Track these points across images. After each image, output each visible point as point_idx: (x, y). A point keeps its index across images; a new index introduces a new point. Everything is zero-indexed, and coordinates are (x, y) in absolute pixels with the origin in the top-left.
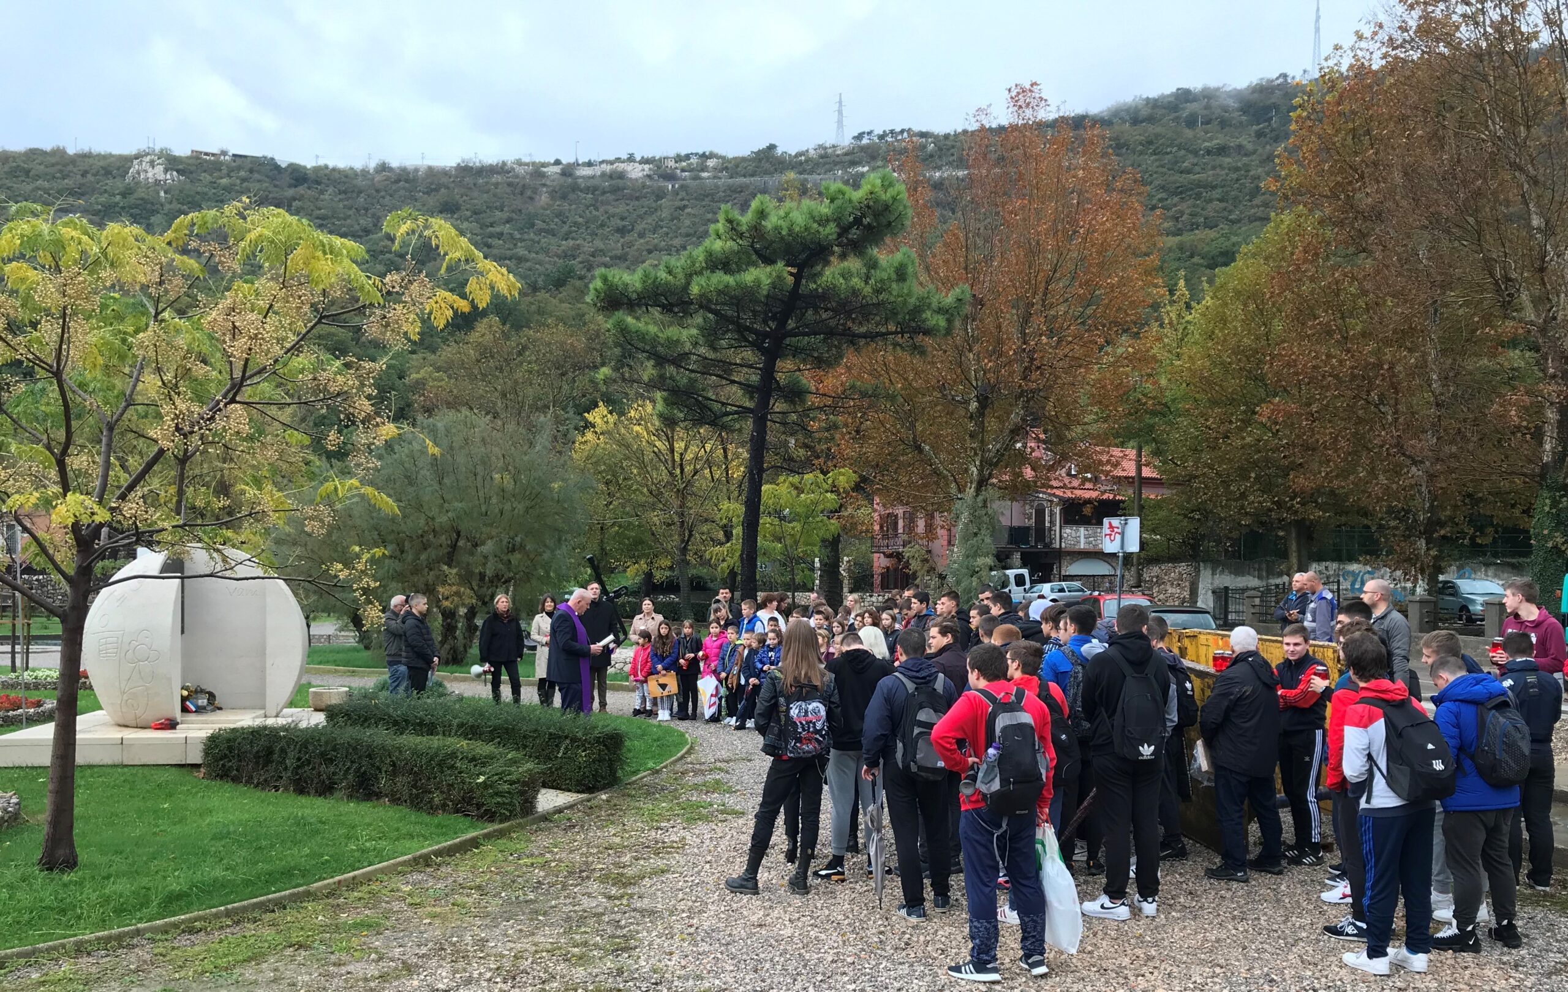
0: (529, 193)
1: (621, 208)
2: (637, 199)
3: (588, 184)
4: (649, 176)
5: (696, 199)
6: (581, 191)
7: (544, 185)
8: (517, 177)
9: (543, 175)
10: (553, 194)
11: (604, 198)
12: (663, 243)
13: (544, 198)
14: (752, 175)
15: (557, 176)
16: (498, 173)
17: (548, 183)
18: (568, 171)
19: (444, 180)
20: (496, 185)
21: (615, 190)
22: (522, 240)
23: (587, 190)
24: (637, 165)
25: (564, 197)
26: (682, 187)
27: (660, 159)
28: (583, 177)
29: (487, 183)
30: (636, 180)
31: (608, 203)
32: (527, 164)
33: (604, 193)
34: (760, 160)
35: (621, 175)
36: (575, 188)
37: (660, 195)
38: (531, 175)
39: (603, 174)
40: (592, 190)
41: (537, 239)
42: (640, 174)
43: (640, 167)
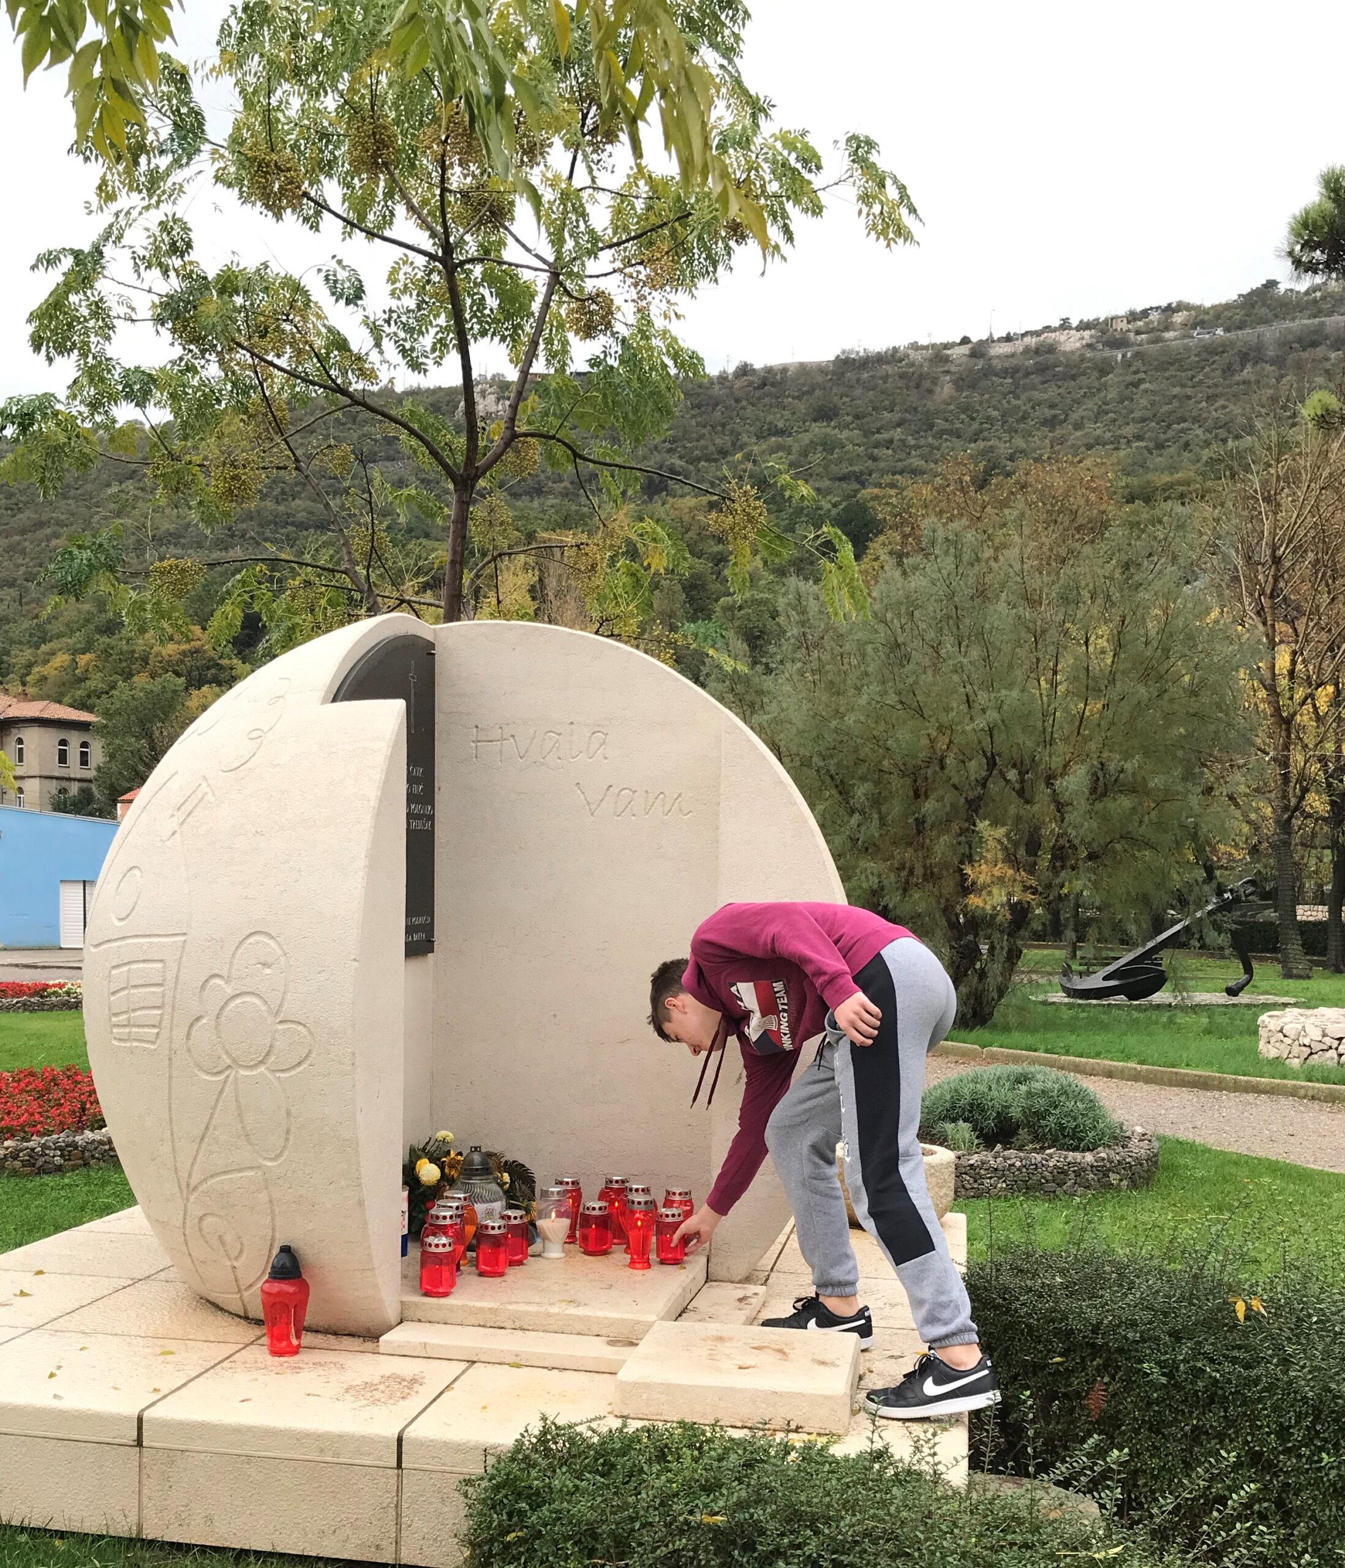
0: (927, 384)
1: (1051, 392)
2: (1073, 378)
3: (1006, 365)
4: (1089, 346)
5: (1156, 369)
6: (996, 375)
7: (948, 372)
8: (912, 365)
9: (946, 360)
10: (959, 383)
11: (1027, 381)
12: (1108, 435)
13: (946, 390)
14: (1240, 328)
15: (964, 359)
16: (888, 363)
17: (953, 369)
18: (979, 350)
19: (819, 379)
20: (885, 378)
21: (1042, 369)
22: (918, 447)
23: (1005, 373)
24: (1073, 332)
25: (973, 386)
26: (1137, 355)
27: (1106, 320)
28: (998, 357)
29: (873, 377)
30: (1072, 352)
31: (1033, 388)
32: (926, 348)
33: (1028, 374)
34: (1253, 306)
35: (1051, 349)
36: (988, 372)
37: (1104, 369)
38: (931, 360)
39: (1027, 350)
40: (1011, 372)
41: (936, 443)
42: (1078, 345)
43: (1078, 335)
